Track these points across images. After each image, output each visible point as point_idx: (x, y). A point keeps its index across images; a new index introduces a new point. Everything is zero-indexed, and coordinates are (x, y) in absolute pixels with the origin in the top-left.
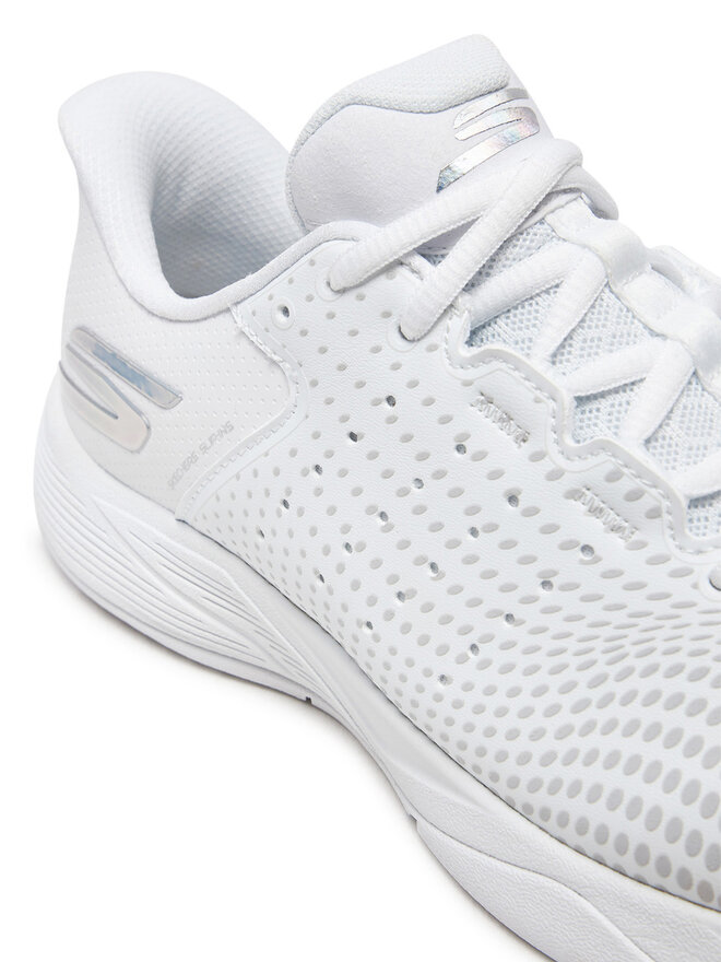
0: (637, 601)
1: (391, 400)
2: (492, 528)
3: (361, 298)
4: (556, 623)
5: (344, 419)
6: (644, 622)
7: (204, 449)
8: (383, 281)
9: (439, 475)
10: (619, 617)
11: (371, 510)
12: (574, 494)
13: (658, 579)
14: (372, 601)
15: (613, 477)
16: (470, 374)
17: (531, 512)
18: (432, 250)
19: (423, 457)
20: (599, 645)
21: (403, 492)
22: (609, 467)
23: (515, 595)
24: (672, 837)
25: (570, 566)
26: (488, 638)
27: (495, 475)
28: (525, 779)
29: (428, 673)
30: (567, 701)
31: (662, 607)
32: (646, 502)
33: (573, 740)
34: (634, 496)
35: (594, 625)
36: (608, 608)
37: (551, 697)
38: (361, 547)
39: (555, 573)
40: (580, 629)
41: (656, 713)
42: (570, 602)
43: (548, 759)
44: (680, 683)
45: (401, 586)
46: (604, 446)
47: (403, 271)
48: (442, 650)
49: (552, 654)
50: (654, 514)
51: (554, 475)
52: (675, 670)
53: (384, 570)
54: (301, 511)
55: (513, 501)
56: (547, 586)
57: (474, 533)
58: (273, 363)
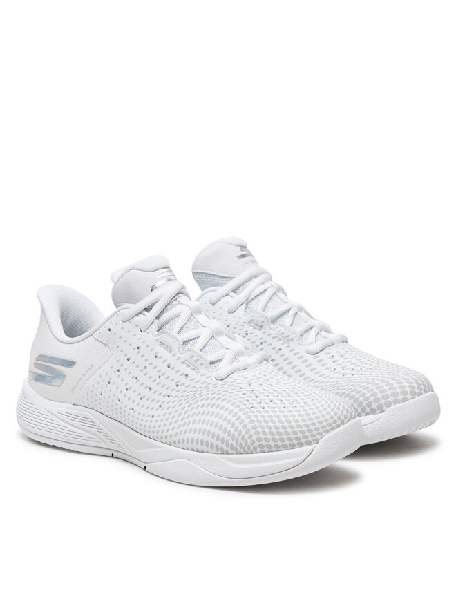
0: (198, 385)
1: (138, 348)
2: (164, 374)
3: (130, 322)
4: (180, 394)
5: (126, 355)
6: (200, 389)
7: (84, 375)
8: (136, 317)
9: (151, 364)
10: (194, 389)
11: (133, 378)
12: (183, 363)
13: (203, 379)
14: (133, 402)
15: (191, 357)
16: (158, 338)
17: (174, 368)
18: (147, 309)
19: (146, 360)
21: (142, 371)
22: (191, 355)
23: (170, 389)
25: (182, 380)
26: (164, 402)
27: (164, 361)
28: (174, 434)
29: (149, 416)
30: (183, 412)
31: (204, 385)
32: (200, 362)
34: (197, 361)
35: (189, 392)
36: (192, 388)
37: (179, 412)
38: (131, 388)
39: (180, 382)
40: (186, 394)
42: (183, 388)
43: (179, 427)
45: (141, 396)
47: (141, 315)
48: (152, 409)
49: (180, 405)
50: (202, 364)
51: (178, 359)
53: (137, 393)
54: (114, 383)
55: (169, 367)
56: (177, 386)
57: (160, 377)
58: (106, 345)
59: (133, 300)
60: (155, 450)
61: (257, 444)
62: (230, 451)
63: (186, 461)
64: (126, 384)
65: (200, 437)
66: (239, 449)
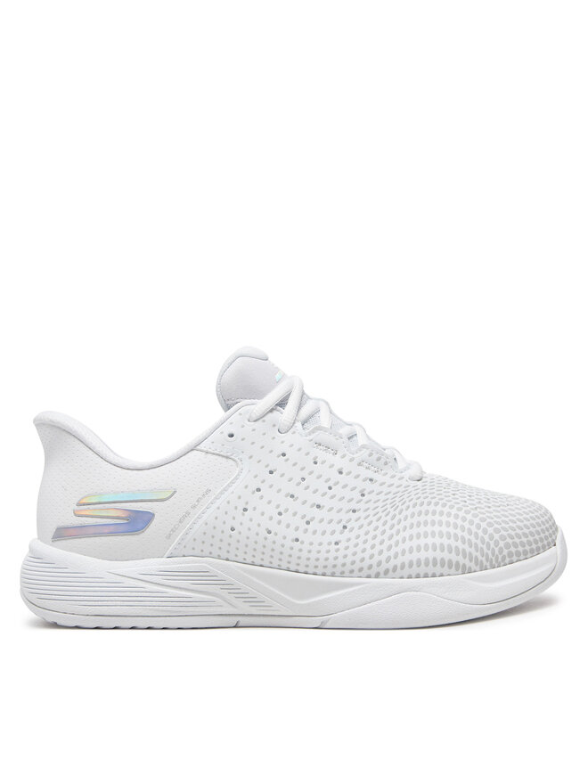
0: (394, 489)
1: (284, 455)
2: (337, 483)
3: (264, 421)
4: (371, 505)
5: (267, 466)
6: (399, 495)
7: (194, 507)
8: (270, 415)
9: (311, 473)
10: (390, 496)
11: (287, 496)
12: (359, 464)
13: (396, 482)
14: (297, 529)
15: (371, 455)
16: (311, 437)
17: (349, 473)
18: (282, 403)
19: (303, 469)
20: (388, 506)
21: (298, 484)
22: (368, 452)
23: (354, 502)
24: (442, 550)
25: (368, 486)
26: (349, 520)
27: (332, 466)
28: (384, 559)
29: (330, 544)
30: (387, 527)
31: (401, 489)
32: (383, 460)
33: (395, 538)
34: (379, 459)
35: (384, 501)
36: (386, 494)
37: (381, 529)
38: (287, 510)
39: (364, 490)
41: (416, 519)
42: (373, 497)
43: (390, 548)
44: (418, 508)
45: (307, 519)
46: (364, 447)
47: (275, 412)
48: (333, 533)
49: (375, 515)
50: (386, 464)
51: (352, 460)
52: (415, 505)
53: (299, 515)
54: (255, 509)
55: (341, 473)
56: (363, 495)
57: (330, 488)
58: (227, 457)
59: (255, 393)
60: (346, 590)
61: (505, 552)
62: (474, 567)
63: (415, 593)
64: (278, 506)
65: (430, 554)
66: (485, 563)
